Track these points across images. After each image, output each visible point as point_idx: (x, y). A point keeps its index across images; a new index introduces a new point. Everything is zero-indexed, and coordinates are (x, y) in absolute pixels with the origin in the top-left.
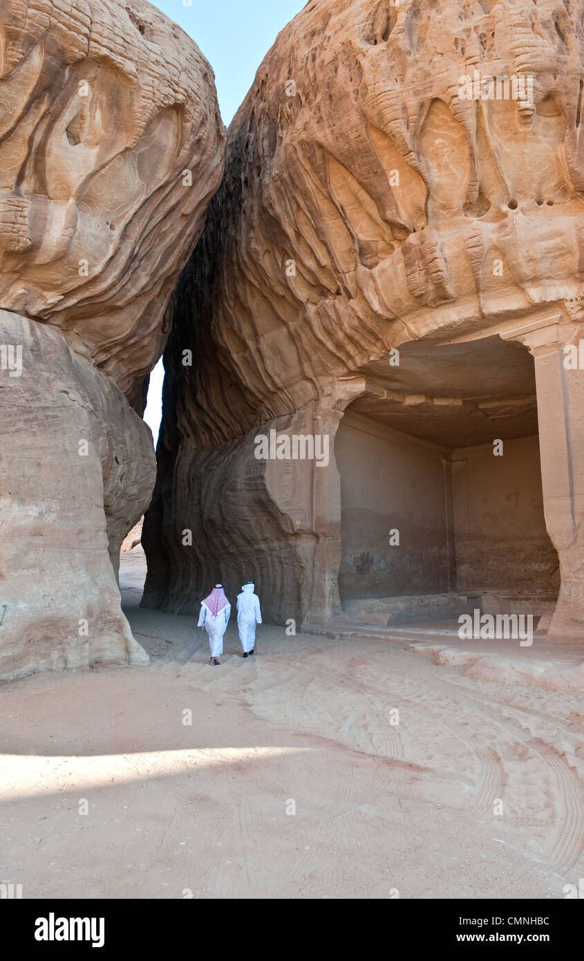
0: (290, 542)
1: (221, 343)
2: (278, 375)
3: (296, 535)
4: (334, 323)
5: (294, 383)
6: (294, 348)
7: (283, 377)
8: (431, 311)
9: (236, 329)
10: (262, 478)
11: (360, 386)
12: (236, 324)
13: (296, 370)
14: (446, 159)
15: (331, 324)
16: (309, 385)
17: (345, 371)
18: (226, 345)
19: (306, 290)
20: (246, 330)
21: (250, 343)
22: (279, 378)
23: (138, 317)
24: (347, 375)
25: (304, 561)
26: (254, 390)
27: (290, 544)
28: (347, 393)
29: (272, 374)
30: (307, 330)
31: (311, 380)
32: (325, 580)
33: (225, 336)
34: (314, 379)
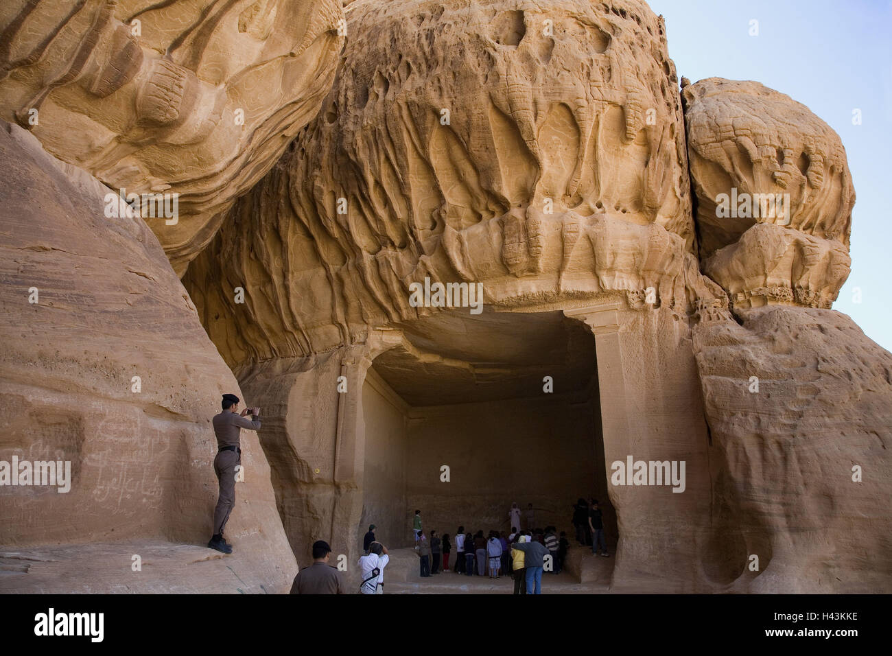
0: (299, 490)
1: (237, 272)
2: (302, 315)
3: (311, 483)
4: (393, 274)
5: (318, 326)
6: (330, 291)
7: (306, 318)
8: (514, 280)
9: (264, 262)
10: (282, 420)
11: (395, 339)
12: (265, 257)
13: (327, 313)
14: (559, 154)
15: (390, 275)
16: (335, 330)
17: (386, 321)
18: (244, 275)
19: (366, 237)
20: (275, 266)
21: (276, 279)
22: (302, 319)
23: (201, 228)
24: (388, 325)
25: (320, 512)
26: (263, 327)
27: (299, 494)
28: (382, 343)
29: (295, 313)
30: (355, 275)
31: (341, 327)
32: (348, 534)
33: (245, 266)
34: (345, 325)
